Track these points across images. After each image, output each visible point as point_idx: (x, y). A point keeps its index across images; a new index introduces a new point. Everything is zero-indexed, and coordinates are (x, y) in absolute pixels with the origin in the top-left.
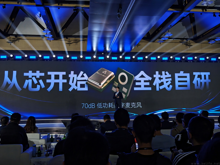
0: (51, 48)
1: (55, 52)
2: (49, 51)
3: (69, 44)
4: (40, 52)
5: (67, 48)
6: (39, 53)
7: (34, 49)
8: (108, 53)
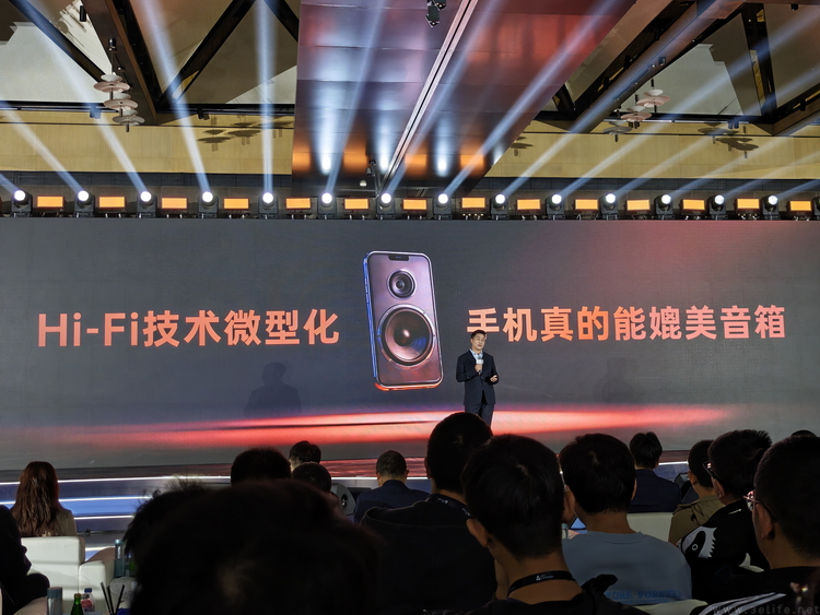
5: (205, 161)
6: (80, 183)
7: (58, 167)
8: (386, 181)
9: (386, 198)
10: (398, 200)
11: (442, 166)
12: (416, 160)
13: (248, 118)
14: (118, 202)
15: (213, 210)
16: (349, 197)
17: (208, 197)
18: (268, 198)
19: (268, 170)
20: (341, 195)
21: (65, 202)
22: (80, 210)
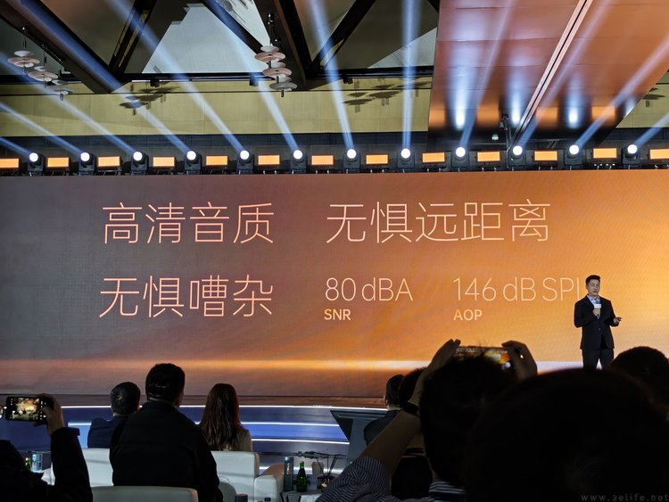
0: (288, 121)
1: (303, 139)
2: (281, 135)
3: (355, 102)
4: (246, 140)
5: (350, 121)
6: (242, 144)
7: (225, 130)
8: (516, 134)
9: (518, 150)
10: (529, 152)
11: (573, 118)
12: (547, 114)
13: (388, 81)
14: (274, 160)
15: (356, 165)
16: (480, 151)
17: (352, 154)
18: (406, 153)
19: (407, 128)
20: (474, 149)
21: (229, 161)
22: (242, 168)
